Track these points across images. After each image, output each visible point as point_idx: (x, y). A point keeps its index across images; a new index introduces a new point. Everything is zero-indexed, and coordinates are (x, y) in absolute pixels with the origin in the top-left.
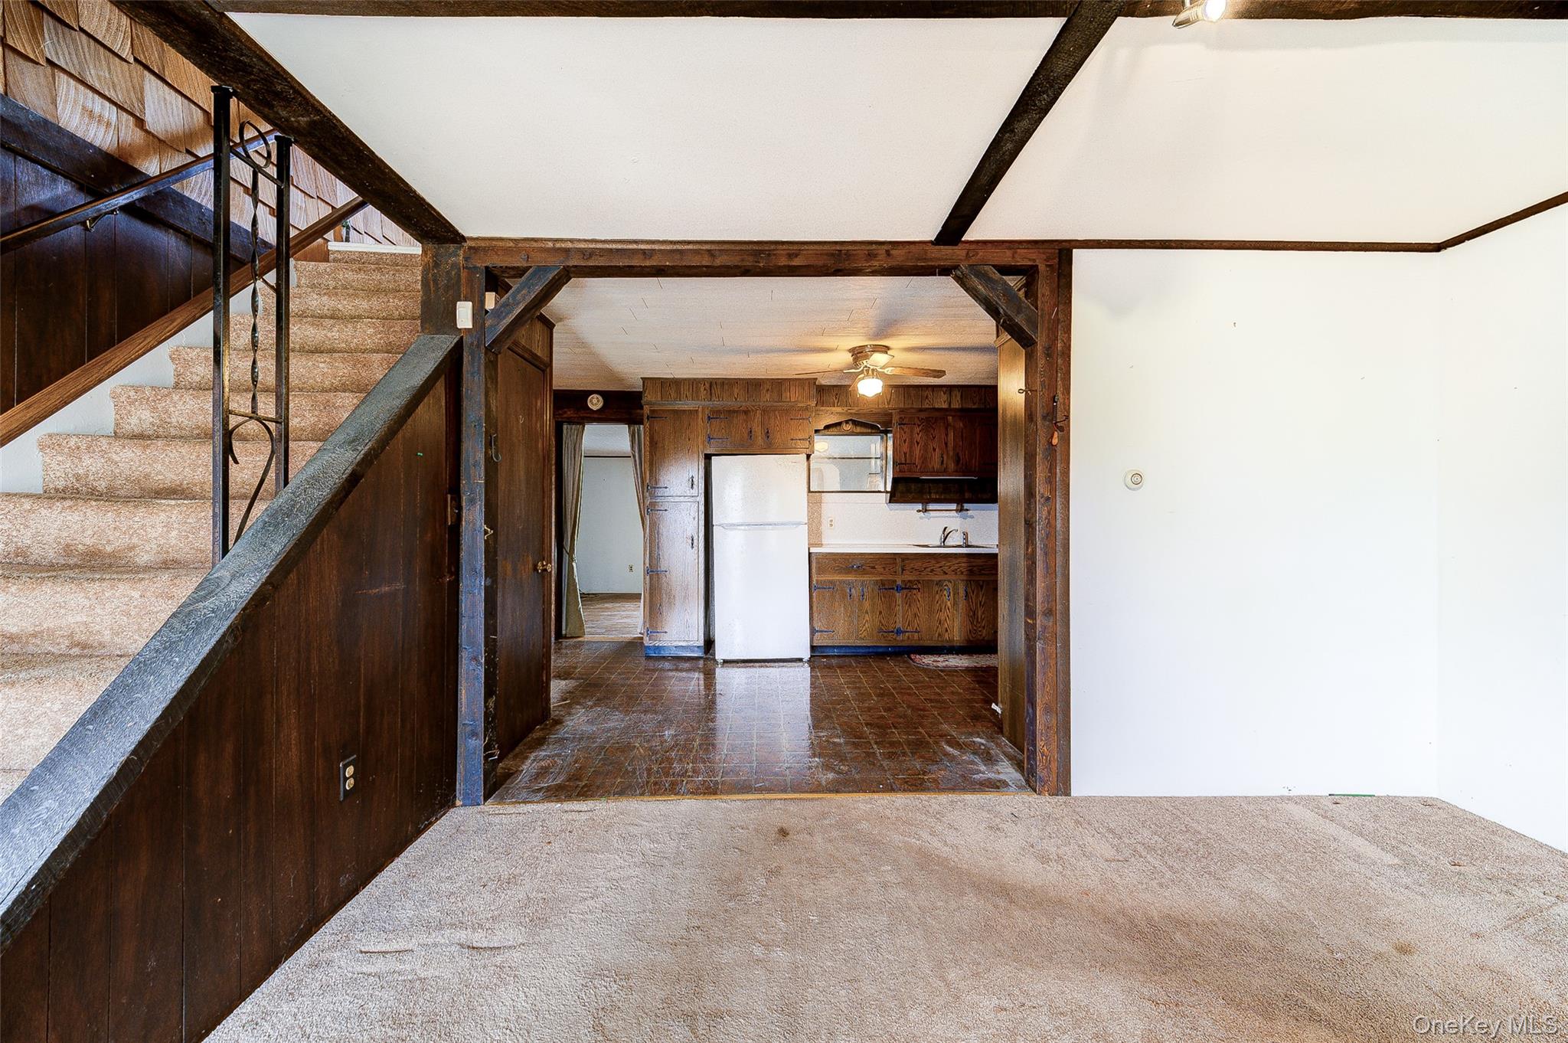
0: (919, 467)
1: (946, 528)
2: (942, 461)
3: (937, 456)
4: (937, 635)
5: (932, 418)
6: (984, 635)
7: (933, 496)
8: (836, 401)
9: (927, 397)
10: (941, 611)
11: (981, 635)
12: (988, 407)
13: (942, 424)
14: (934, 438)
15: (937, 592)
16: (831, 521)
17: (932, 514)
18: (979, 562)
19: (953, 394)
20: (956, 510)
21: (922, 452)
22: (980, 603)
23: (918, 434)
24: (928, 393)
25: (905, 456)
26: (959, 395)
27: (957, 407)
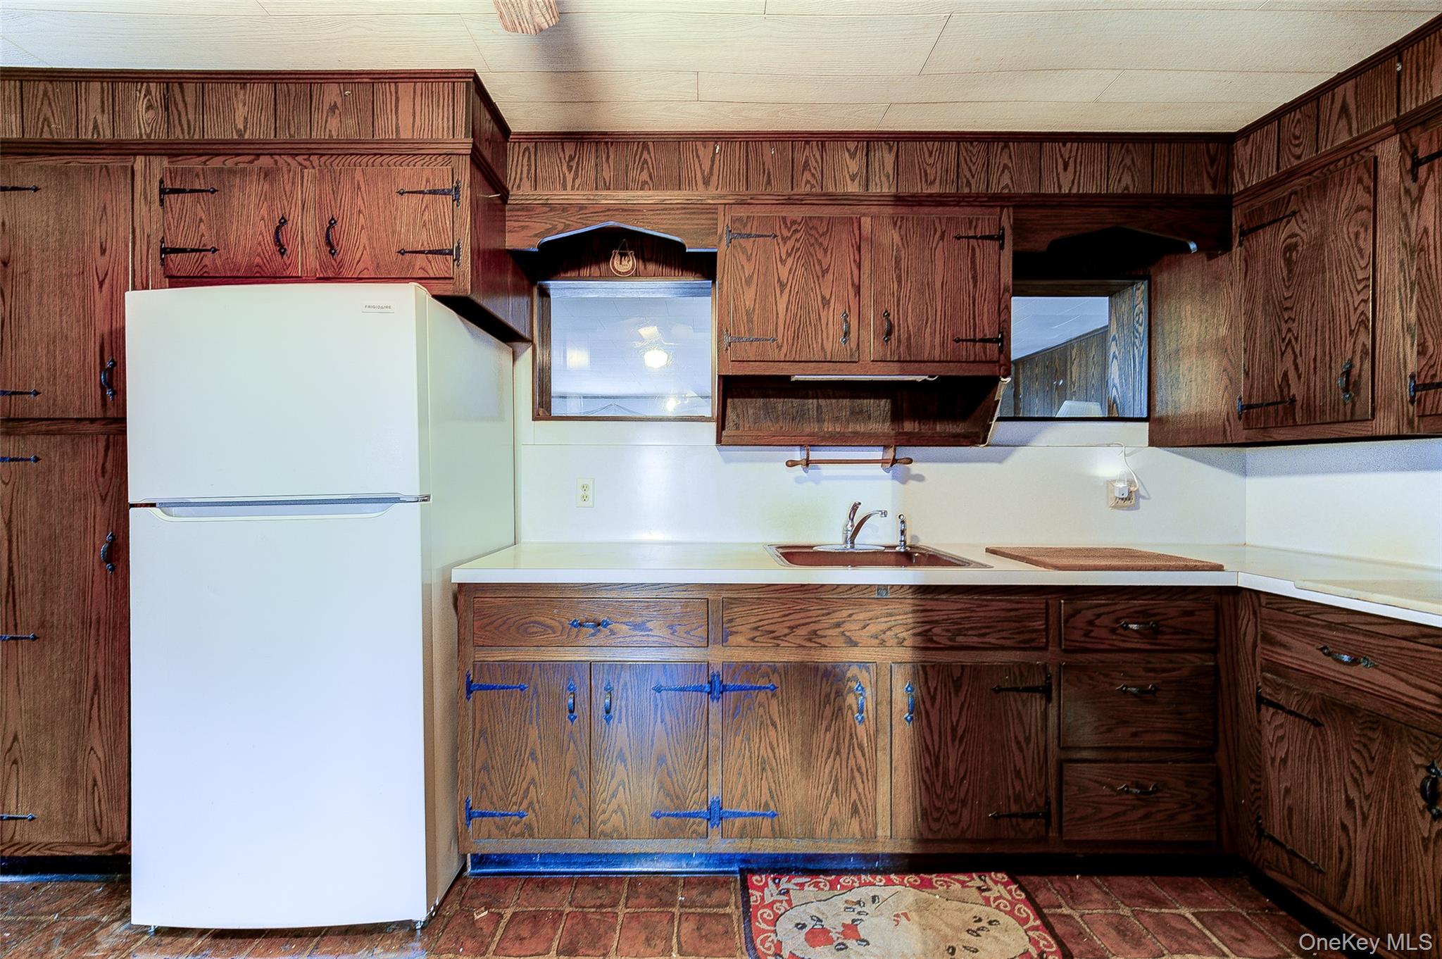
0: (784, 349)
1: (855, 508)
2: (847, 334)
3: (833, 319)
4: (826, 822)
5: (821, 219)
6: (964, 824)
7: (828, 427)
8: (570, 177)
9: (806, 163)
10: (838, 753)
11: (956, 825)
12: (966, 190)
13: (844, 236)
14: (826, 271)
15: (827, 696)
16: (585, 488)
17: (826, 470)
18: (950, 607)
19: (876, 156)
20: (883, 462)
21: (793, 308)
22: (954, 730)
23: (783, 262)
24: (812, 153)
25: (750, 321)
26: (889, 159)
27: (885, 190)
